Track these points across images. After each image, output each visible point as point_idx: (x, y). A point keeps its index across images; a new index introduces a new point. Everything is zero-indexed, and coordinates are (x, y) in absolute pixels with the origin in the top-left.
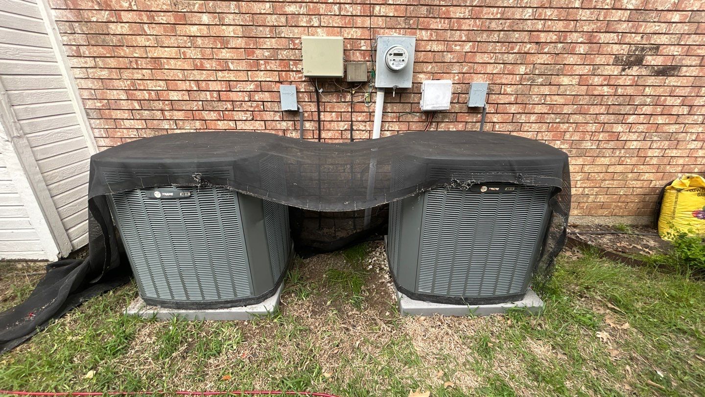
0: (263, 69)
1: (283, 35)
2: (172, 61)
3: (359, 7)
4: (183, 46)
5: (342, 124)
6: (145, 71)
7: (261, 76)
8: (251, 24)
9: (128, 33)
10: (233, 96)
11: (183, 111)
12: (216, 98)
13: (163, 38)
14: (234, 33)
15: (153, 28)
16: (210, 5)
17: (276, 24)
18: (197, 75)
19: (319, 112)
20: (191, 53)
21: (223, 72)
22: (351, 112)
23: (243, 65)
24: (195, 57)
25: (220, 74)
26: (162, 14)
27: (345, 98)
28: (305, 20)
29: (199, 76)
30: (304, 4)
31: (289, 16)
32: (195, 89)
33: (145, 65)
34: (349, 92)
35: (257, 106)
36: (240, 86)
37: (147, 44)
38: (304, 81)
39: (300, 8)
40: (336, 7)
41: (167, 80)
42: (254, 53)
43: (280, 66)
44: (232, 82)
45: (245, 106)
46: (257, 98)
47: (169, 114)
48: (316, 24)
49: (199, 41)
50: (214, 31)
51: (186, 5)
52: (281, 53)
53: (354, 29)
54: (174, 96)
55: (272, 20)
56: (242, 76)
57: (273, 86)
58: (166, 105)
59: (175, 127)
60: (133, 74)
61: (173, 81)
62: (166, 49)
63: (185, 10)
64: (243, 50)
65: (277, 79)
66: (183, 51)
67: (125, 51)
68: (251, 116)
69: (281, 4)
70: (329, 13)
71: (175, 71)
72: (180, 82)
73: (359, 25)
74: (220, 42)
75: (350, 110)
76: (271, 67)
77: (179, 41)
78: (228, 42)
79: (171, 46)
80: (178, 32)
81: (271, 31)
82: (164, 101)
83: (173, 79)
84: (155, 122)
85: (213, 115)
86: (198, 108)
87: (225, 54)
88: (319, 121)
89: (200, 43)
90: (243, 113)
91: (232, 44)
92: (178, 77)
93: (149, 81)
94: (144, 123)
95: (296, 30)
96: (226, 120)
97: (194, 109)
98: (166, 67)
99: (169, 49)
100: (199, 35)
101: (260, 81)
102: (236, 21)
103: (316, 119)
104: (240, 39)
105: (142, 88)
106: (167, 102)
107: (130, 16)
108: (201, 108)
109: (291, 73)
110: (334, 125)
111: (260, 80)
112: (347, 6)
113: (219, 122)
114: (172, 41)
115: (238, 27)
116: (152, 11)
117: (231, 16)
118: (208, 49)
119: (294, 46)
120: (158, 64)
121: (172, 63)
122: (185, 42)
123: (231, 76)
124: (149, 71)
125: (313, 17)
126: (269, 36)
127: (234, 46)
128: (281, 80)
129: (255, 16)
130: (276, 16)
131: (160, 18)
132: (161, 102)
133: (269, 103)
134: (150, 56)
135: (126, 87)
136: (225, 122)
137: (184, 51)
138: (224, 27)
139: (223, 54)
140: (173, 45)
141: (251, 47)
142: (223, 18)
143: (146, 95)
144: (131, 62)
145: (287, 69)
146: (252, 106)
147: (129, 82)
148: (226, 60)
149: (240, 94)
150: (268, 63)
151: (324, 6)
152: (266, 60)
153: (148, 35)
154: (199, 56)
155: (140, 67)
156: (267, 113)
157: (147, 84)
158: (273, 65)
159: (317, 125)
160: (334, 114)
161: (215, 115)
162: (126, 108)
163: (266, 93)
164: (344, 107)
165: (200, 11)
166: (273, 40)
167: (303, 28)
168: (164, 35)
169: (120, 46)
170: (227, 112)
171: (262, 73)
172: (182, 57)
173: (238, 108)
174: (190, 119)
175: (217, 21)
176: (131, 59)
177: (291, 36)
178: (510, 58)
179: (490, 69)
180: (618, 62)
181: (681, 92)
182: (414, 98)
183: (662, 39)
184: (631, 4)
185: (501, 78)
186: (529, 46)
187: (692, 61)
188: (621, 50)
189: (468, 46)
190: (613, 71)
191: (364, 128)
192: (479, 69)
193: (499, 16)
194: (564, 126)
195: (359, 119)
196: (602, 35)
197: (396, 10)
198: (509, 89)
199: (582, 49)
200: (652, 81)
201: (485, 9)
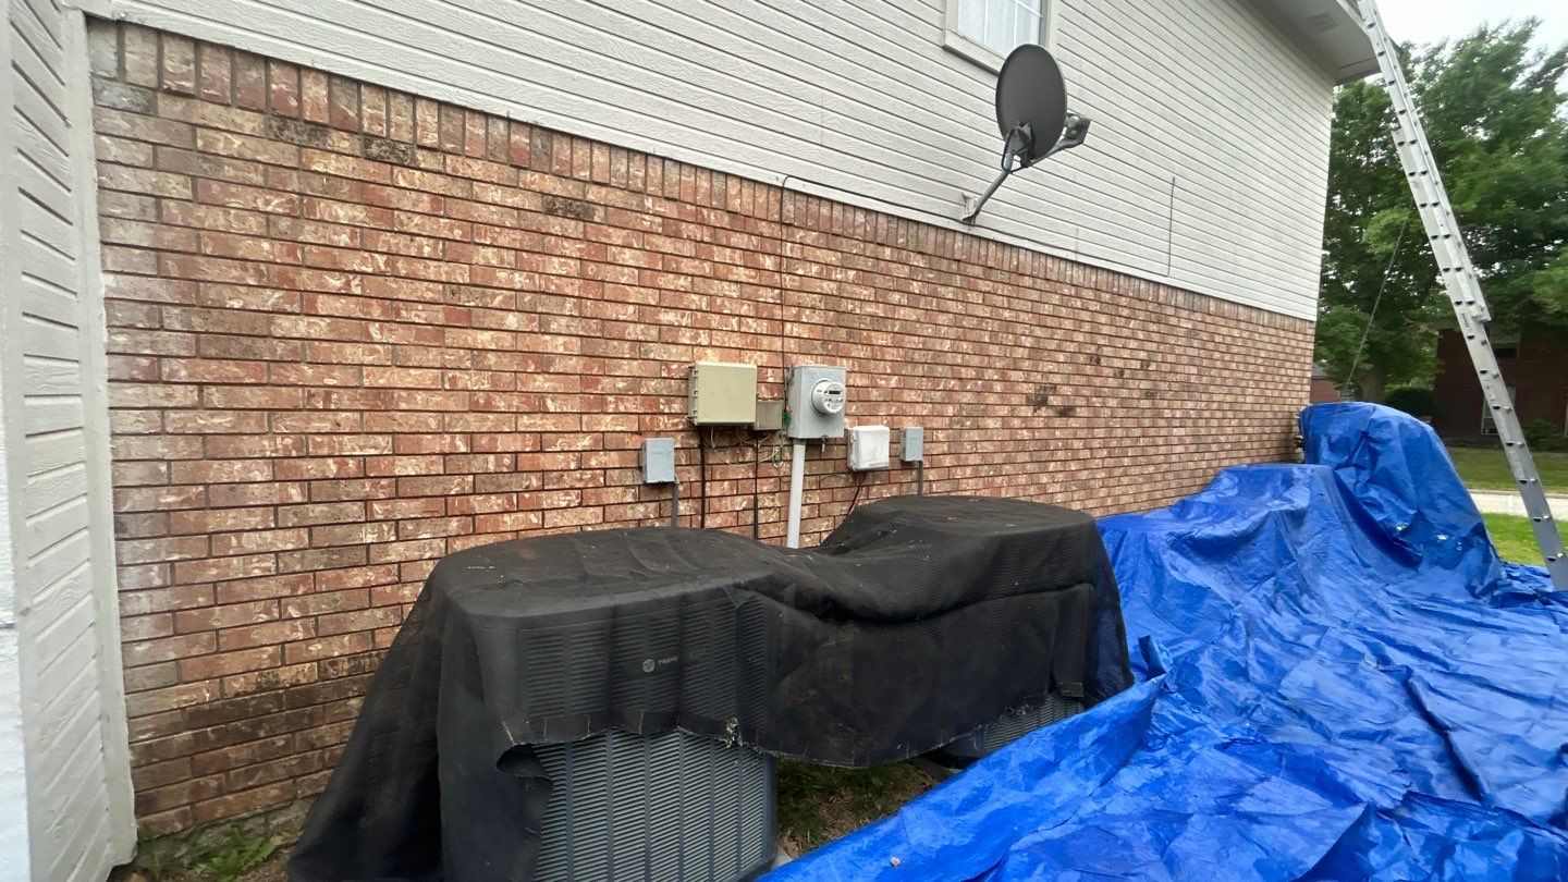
0: (611, 411)
1: (652, 356)
2: (420, 397)
3: (765, 323)
4: (453, 366)
5: (739, 499)
6: (344, 415)
7: (606, 423)
8: (599, 335)
9: (323, 337)
10: (545, 461)
11: (423, 500)
12: (507, 467)
13: (411, 351)
14: (565, 349)
15: (390, 330)
16: (526, 299)
17: (641, 338)
18: (473, 422)
19: (703, 482)
20: (468, 380)
21: (533, 415)
22: (756, 478)
23: (575, 405)
24: (475, 388)
25: (525, 420)
26: (420, 307)
27: (744, 455)
28: (688, 334)
29: (478, 424)
30: (688, 312)
31: (665, 328)
32: (463, 449)
33: (347, 402)
34: (752, 446)
35: (594, 478)
36: (560, 444)
37: (368, 359)
38: (682, 431)
39: (683, 317)
40: (734, 321)
41: (398, 433)
42: (598, 382)
43: (642, 405)
44: (547, 435)
45: (568, 480)
46: (593, 463)
47: (383, 508)
48: (705, 343)
49: (492, 359)
50: (527, 343)
51: (477, 296)
52: (646, 385)
53: (758, 353)
54: (407, 467)
55: (635, 331)
56: (571, 423)
57: (627, 440)
58: (382, 487)
59: (393, 538)
60: (309, 421)
61: (411, 436)
62: (412, 371)
63: (472, 304)
64: (578, 377)
65: (635, 428)
66: (450, 375)
67: (303, 371)
68: (577, 498)
69: (652, 309)
70: (724, 328)
71: (423, 414)
72: (429, 437)
73: (765, 347)
74: (534, 362)
75: (751, 475)
76: (625, 408)
77: (447, 357)
78: (551, 362)
79: (425, 365)
80: (448, 342)
81: (632, 349)
82: (377, 480)
83: (414, 430)
84: (338, 529)
85: (495, 503)
86: (463, 489)
87: (541, 383)
88: (703, 498)
89: (492, 362)
90: (561, 493)
91: (558, 366)
92: (428, 425)
93: (346, 437)
94: (306, 537)
95: (674, 349)
96: (522, 511)
97: (453, 493)
98: (403, 406)
99: (419, 372)
100: (493, 347)
101: (603, 432)
102: (572, 329)
103: (697, 493)
104: (574, 358)
105: (325, 451)
106: (384, 482)
107: (339, 305)
108: (468, 489)
109: (660, 418)
110: (727, 503)
111: (602, 429)
112: (750, 320)
113: (507, 518)
114: (432, 357)
115: (574, 339)
116: (397, 300)
117: (563, 321)
118: (508, 374)
119: (669, 372)
120: (383, 401)
121: (419, 398)
122: (461, 358)
123: (549, 424)
124: (357, 416)
125: (701, 331)
126: (628, 356)
127: (561, 370)
128: (643, 429)
129: (608, 324)
130: (642, 326)
131: (413, 313)
132: (368, 484)
133: (617, 471)
134: (367, 384)
135: (276, 451)
136: (521, 515)
137: (454, 377)
138: (547, 337)
139: (537, 384)
140: (431, 364)
141: (595, 372)
142: (549, 323)
143: (332, 468)
144: (311, 396)
145: (654, 410)
146: (581, 480)
147: (288, 441)
148: (542, 395)
149: (561, 457)
150: (622, 400)
151: (717, 317)
152: (620, 395)
153: (376, 343)
154: (487, 387)
155: (333, 407)
156: (609, 489)
157: (340, 443)
158: (630, 405)
159: (697, 505)
160: (726, 483)
161: (500, 501)
162: (259, 503)
163: (612, 453)
164: (742, 472)
165: (504, 307)
166: (635, 363)
167: (685, 348)
168: (414, 345)
169: (292, 361)
170: (527, 495)
171: (609, 418)
172: (447, 386)
173: (554, 484)
174: (436, 515)
175: (535, 326)
176: (313, 390)
177: (665, 357)
178: (938, 396)
179: (919, 409)
180: (1029, 402)
181: (1082, 434)
182: (838, 452)
183: (1057, 379)
184: (1028, 342)
185: (931, 421)
186: (953, 382)
187: (1080, 401)
188: (1029, 389)
189: (894, 381)
190: (1027, 411)
191: (771, 504)
192: (908, 409)
193: (921, 346)
194: (998, 480)
195: (765, 489)
196: (1012, 373)
197: (811, 331)
198: (941, 435)
199: (998, 387)
200: (1058, 422)
201: (907, 338)
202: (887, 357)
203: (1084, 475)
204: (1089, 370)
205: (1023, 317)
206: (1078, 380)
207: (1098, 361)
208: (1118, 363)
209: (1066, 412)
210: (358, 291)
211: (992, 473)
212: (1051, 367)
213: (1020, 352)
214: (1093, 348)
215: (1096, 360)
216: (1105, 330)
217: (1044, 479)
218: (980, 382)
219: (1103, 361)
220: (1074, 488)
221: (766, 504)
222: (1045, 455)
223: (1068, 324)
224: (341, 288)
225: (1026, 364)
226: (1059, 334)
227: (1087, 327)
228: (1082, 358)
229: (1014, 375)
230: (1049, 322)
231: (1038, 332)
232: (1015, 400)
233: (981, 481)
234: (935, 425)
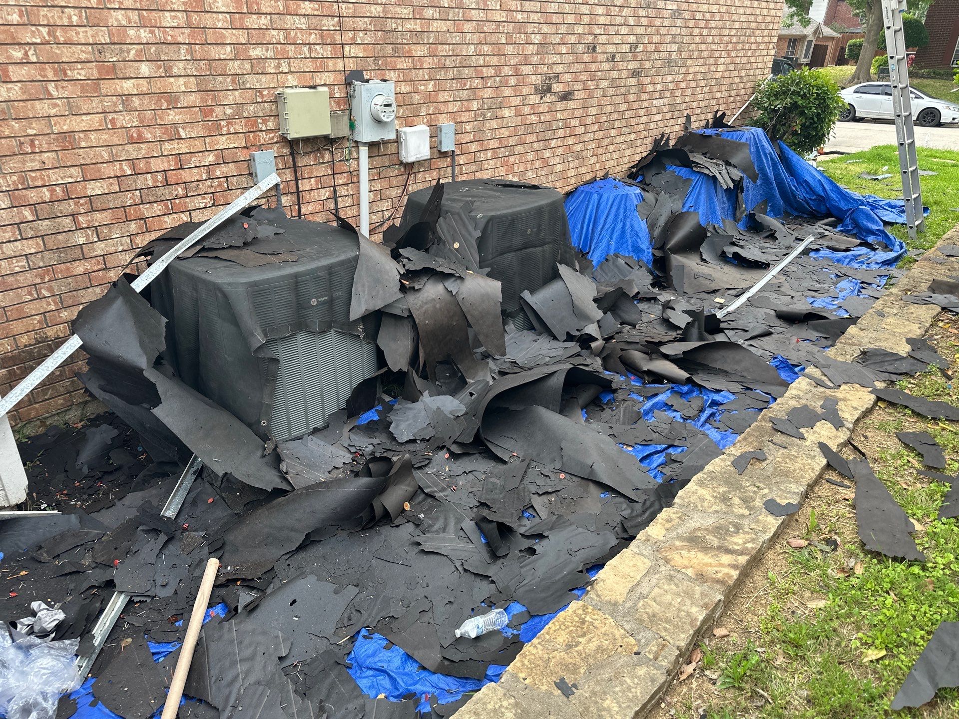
0: (225, 133)
1: (248, 86)
2: (93, 136)
3: (329, 48)
4: (111, 110)
5: (323, 191)
6: (46, 155)
7: (223, 142)
8: (208, 73)
9: (19, 98)
10: (186, 175)
11: (110, 211)
12: (161, 182)
13: (81, 102)
14: (186, 87)
15: (63, 87)
16: (152, 51)
17: (238, 72)
18: (132, 151)
19: (297, 180)
20: (124, 120)
21: (171, 142)
22: (334, 174)
23: (198, 130)
24: (129, 126)
25: (167, 146)
26: (79, 66)
27: (323, 157)
28: (273, 65)
29: (136, 153)
30: (271, 46)
31: (255, 61)
32: (129, 172)
33: (46, 146)
34: (329, 150)
35: (220, 185)
36: (194, 161)
37: (53, 112)
38: (276, 143)
39: (267, 51)
40: (305, 49)
41: (84, 165)
42: (212, 111)
43: (246, 126)
44: (184, 155)
45: (203, 188)
46: (218, 174)
47: (85, 219)
48: (286, 70)
49: (136, 101)
50: (158, 86)
51: (117, 52)
52: (247, 109)
53: (326, 74)
54: (95, 189)
55: (234, 67)
56: (198, 145)
57: (239, 154)
58: (82, 205)
59: (96, 239)
60: (24, 163)
61: (93, 166)
62: (84, 117)
63: (115, 59)
64: (198, 109)
65: (244, 144)
66: (110, 118)
67: (12, 127)
68: (211, 200)
69: (244, 47)
70: (299, 56)
71: (97, 149)
72: (105, 165)
73: (331, 69)
74: (167, 101)
75: (330, 172)
76: (235, 129)
77: (105, 104)
78: (177, 100)
79: (92, 111)
80: (104, 91)
81: (233, 82)
82: (77, 200)
83: (94, 161)
84: (60, 237)
85: (158, 208)
86: (135, 201)
87: (173, 116)
88: (298, 192)
89: (137, 104)
90: (200, 198)
91: (183, 102)
92: (102, 157)
93: (51, 171)
94: (41, 243)
95: (264, 78)
96: (176, 213)
97: (128, 204)
98: (83, 144)
99: (89, 117)
100: (136, 93)
101: (222, 150)
102: (188, 71)
103: (293, 189)
104: (193, 94)
105: (40, 183)
106: (82, 201)
107: (24, 72)
108: (138, 201)
109: (260, 134)
110: (314, 194)
111: (221, 147)
112: (317, 47)
113: (166, 218)
114: (95, 104)
115: (191, 79)
116: (63, 62)
117: (181, 65)
118: (149, 112)
119: (262, 98)
120: (69, 142)
121: (93, 137)
122: (115, 104)
123: (183, 147)
124: (54, 155)
125: (282, 61)
126: (231, 88)
127: (186, 105)
128: (249, 144)
129: (214, 64)
130: (238, 62)
131: (76, 72)
132: (72, 203)
133: (235, 178)
134: (56, 131)
135: (9, 186)
136: (176, 216)
137: (113, 119)
138: (172, 80)
139: (171, 117)
140: (95, 111)
141: (209, 104)
142: (171, 68)
143: (46, 194)
144: (22, 144)
145: (255, 129)
146: (212, 186)
147: (15, 178)
148: (175, 126)
149: (195, 171)
150: (231, 123)
151: (292, 47)
152: (229, 119)
153: (56, 98)
154: (136, 123)
155: (37, 150)
156: (232, 192)
157: (48, 176)
158: (238, 126)
159: (295, 198)
160: (313, 179)
161: (160, 207)
162: (7, 223)
163: (230, 165)
164: (323, 170)
165: (137, 59)
166: (237, 93)
167: (271, 76)
168: (81, 97)
169: (4, 119)
170: (177, 201)
171: (224, 138)
172: (110, 127)
173: (194, 191)
174: (120, 220)
175: (161, 72)
176: (22, 139)
177: (258, 86)
178: (465, 94)
179: (451, 107)
180: (537, 91)
181: (578, 113)
182: (392, 149)
183: (559, 69)
184: (537, 39)
185: (461, 116)
186: (476, 81)
187: (579, 86)
188: (536, 80)
189: (431, 86)
190: (535, 99)
191: (346, 193)
192: (442, 107)
193: (451, 53)
194: (512, 159)
195: (341, 182)
196: (523, 68)
197: (365, 50)
198: (468, 127)
199: (512, 81)
200: (560, 106)
201: (440, 47)
202: (425, 66)
203: (578, 148)
204: (586, 58)
205: (534, 17)
206: (578, 67)
207: (594, 48)
208: (611, 49)
209: (566, 97)
210: (34, 59)
211: (507, 153)
212: (556, 59)
213: (531, 49)
214: (591, 38)
215: (592, 48)
216: (602, 20)
217: (547, 154)
218: (498, 79)
219: (599, 49)
220: (570, 159)
221: (343, 194)
222: (549, 135)
223: (570, 19)
224: (22, 58)
225: (535, 59)
226: (563, 29)
227: (586, 20)
228: (581, 48)
229: (526, 70)
230: (555, 19)
231: (546, 29)
232: (526, 90)
233: (498, 161)
234: (464, 119)
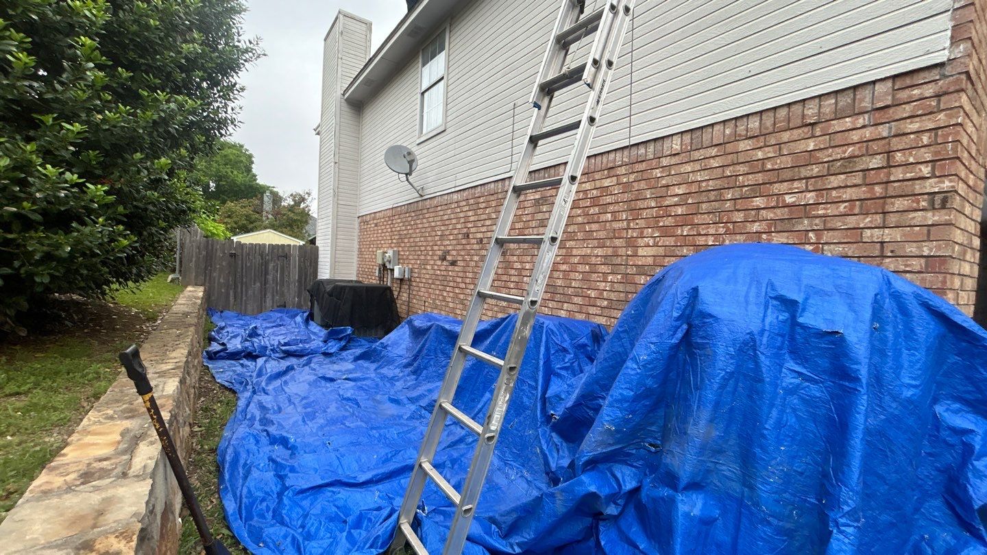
178: (416, 257)
180: (440, 259)
181: (461, 274)
183: (450, 248)
184: (439, 233)
186: (419, 252)
187: (460, 258)
188: (440, 253)
190: (439, 263)
194: (430, 290)
196: (434, 247)
198: (416, 270)
199: (430, 253)
200: (450, 268)
203: (462, 296)
204: (464, 242)
205: (438, 223)
206: (459, 247)
207: (468, 236)
208: (480, 236)
209: (453, 263)
211: (428, 287)
212: (448, 242)
213: (437, 238)
214: (465, 230)
216: (472, 219)
217: (445, 294)
218: (425, 252)
219: (471, 236)
222: (445, 283)
223: (454, 221)
225: (439, 243)
226: (451, 227)
227: (462, 220)
228: (460, 236)
229: (436, 248)
230: (447, 222)
231: (443, 228)
232: (435, 258)
233: (425, 289)
